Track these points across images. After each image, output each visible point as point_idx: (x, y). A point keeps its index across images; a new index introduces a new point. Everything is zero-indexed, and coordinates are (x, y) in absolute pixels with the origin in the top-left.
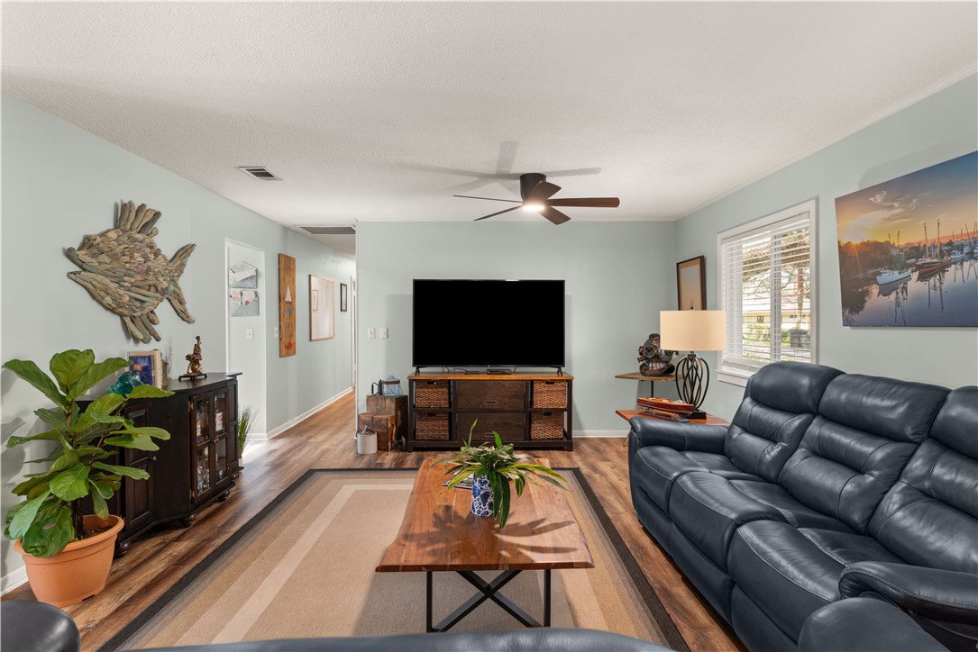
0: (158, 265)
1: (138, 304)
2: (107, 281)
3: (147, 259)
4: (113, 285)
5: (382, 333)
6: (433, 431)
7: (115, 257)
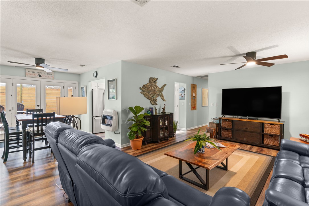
0: (157, 89)
1: (153, 97)
2: (147, 93)
3: (154, 88)
4: (148, 94)
5: (215, 105)
6: (227, 135)
7: (148, 89)
